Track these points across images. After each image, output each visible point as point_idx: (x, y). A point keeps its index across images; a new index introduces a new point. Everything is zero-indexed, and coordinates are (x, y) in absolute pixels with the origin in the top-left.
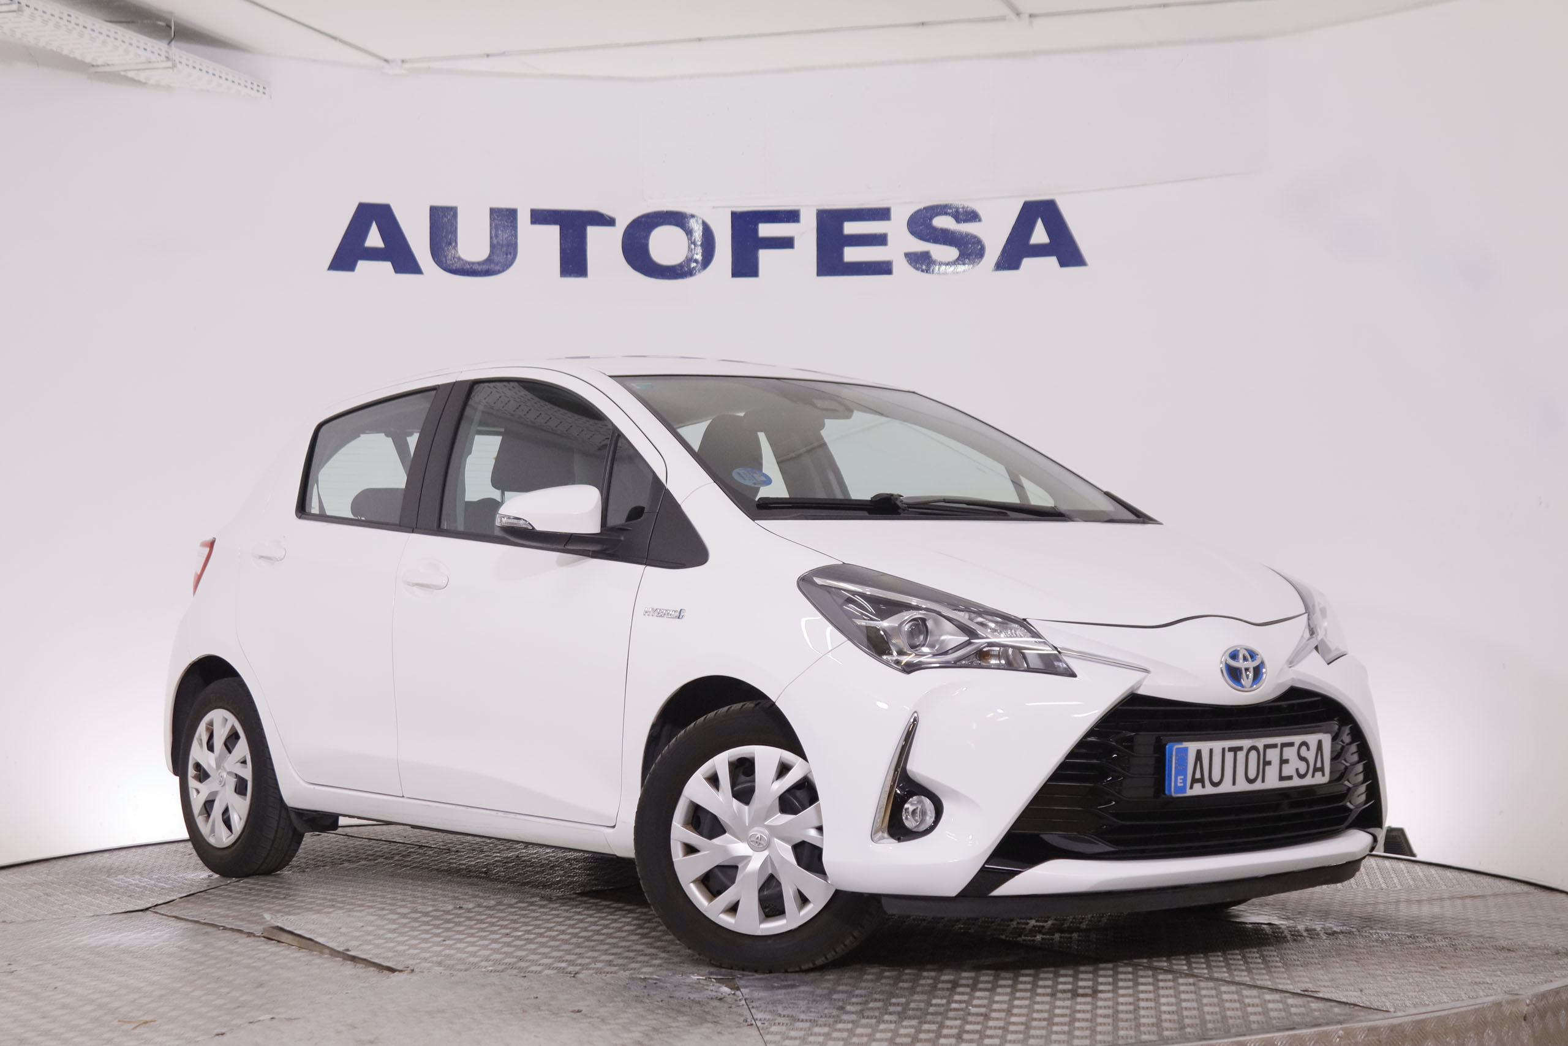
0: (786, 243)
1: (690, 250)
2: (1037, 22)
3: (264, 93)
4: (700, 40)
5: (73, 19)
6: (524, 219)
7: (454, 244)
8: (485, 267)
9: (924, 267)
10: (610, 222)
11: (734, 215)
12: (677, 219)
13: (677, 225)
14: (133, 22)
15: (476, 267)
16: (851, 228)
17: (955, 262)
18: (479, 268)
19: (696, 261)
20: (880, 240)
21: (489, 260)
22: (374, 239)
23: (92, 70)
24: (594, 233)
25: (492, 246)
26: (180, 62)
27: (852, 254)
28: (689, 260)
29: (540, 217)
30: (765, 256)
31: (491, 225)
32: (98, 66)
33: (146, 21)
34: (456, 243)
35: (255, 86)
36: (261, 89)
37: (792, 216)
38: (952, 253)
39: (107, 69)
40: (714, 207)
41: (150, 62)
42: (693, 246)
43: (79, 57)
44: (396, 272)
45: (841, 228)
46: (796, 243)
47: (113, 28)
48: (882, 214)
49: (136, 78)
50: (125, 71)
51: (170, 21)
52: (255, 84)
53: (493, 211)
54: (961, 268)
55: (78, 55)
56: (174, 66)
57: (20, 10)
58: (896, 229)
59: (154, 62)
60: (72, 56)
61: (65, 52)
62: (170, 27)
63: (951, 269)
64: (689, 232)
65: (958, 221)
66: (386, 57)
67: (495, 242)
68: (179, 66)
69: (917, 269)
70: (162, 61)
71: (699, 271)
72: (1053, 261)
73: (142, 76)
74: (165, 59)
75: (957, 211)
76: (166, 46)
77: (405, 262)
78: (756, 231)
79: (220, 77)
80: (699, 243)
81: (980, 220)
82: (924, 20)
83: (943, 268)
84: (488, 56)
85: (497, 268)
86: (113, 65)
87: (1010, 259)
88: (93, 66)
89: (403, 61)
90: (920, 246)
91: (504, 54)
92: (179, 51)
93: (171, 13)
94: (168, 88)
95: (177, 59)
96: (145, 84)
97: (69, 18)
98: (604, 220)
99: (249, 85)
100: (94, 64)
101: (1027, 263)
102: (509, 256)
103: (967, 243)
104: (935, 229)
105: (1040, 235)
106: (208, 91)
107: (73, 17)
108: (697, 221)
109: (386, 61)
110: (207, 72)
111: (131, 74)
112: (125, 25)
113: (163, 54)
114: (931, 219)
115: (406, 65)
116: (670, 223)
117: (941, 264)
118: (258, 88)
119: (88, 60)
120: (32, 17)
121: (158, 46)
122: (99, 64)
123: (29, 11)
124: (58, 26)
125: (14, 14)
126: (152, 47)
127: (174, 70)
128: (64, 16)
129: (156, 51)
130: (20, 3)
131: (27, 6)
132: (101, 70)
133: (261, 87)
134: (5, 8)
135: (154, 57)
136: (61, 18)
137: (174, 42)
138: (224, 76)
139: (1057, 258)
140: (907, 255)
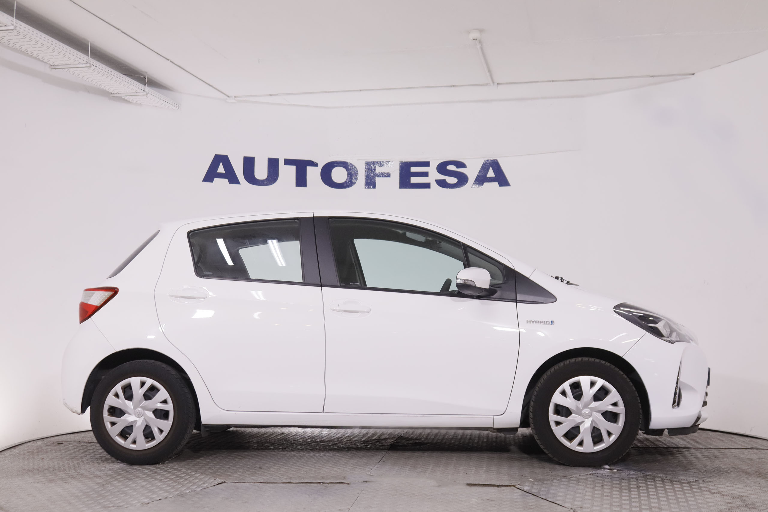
0: (387, 175)
1: (348, 177)
2: (500, 86)
3: (178, 108)
4: (360, 90)
5: (110, 72)
6: (281, 163)
8: (265, 182)
9: (444, 186)
10: (315, 165)
11: (366, 163)
12: (344, 165)
13: (343, 167)
14: (131, 75)
16: (413, 169)
17: (456, 184)
18: (263, 182)
20: (426, 174)
21: (267, 179)
22: (221, 169)
23: (112, 95)
24: (309, 169)
25: (268, 173)
27: (414, 180)
28: (348, 181)
29: (288, 162)
31: (268, 165)
32: (114, 94)
33: (135, 75)
34: (254, 172)
35: (175, 105)
38: (455, 180)
39: (118, 95)
40: (358, 160)
43: (107, 90)
44: (230, 183)
45: (410, 169)
46: (391, 175)
47: (125, 77)
48: (427, 164)
49: (128, 100)
50: (124, 96)
51: (146, 76)
53: (268, 159)
56: (147, 94)
57: (90, 67)
58: (432, 170)
59: (138, 92)
60: (104, 89)
61: (102, 87)
62: (146, 78)
64: (347, 170)
65: (457, 168)
66: (228, 95)
68: (148, 94)
69: (441, 186)
70: (142, 92)
71: (351, 186)
72: (496, 184)
73: (131, 99)
74: (143, 91)
75: (457, 163)
76: (144, 86)
77: (233, 179)
78: (375, 170)
80: (351, 174)
81: (466, 167)
82: (454, 85)
83: (452, 186)
84: (271, 95)
85: (270, 182)
86: (120, 93)
87: (479, 182)
89: (235, 97)
90: (441, 177)
91: (277, 95)
92: (148, 89)
93: (146, 73)
94: (140, 104)
95: (147, 92)
96: (131, 102)
98: (313, 164)
99: (174, 105)
100: (112, 93)
101: (486, 184)
102: (275, 178)
103: (461, 176)
104: (448, 170)
105: (491, 174)
106: (156, 106)
108: (351, 165)
109: (228, 96)
110: (158, 99)
111: (126, 98)
112: (128, 76)
113: (143, 89)
114: (446, 166)
115: (236, 99)
116: (340, 166)
119: (110, 91)
120: (94, 70)
121: (141, 86)
122: (115, 93)
123: (93, 67)
124: (103, 75)
125: (86, 68)
126: (139, 86)
127: (145, 96)
128: (107, 70)
129: (140, 88)
130: (90, 64)
131: (93, 65)
132: (115, 95)
133: (178, 106)
134: (84, 65)
135: (139, 90)
136: (105, 71)
137: (146, 84)
138: (164, 100)
139: (498, 183)
140: (436, 180)
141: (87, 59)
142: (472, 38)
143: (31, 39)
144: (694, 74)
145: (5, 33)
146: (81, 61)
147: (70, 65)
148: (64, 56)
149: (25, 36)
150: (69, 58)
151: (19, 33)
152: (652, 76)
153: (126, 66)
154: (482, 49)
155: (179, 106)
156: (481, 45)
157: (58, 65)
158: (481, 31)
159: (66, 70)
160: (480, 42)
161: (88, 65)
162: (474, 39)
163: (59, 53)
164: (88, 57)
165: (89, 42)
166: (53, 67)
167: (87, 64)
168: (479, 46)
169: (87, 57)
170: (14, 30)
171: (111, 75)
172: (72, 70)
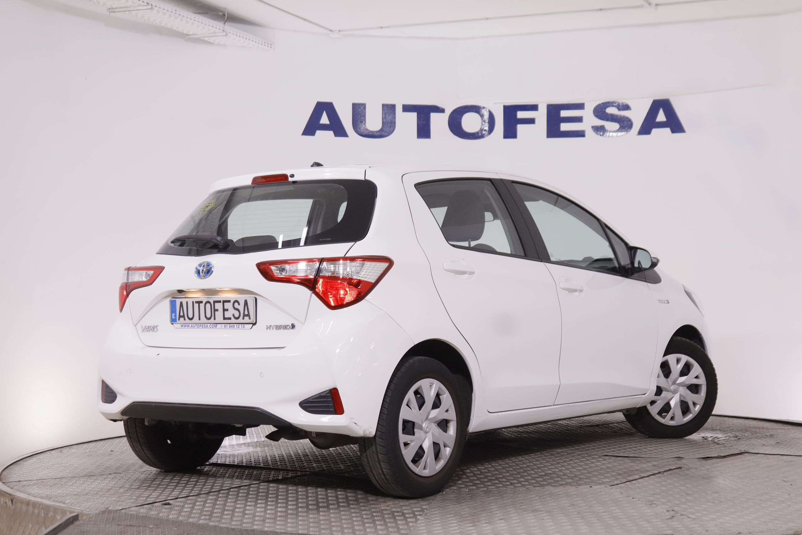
0: (531, 121)
1: (482, 124)
2: (659, 8)
3: (271, 47)
4: (487, 19)
5: (178, 12)
6: (399, 109)
7: (364, 122)
8: (379, 134)
9: (601, 133)
10: (442, 111)
11: (505, 107)
12: (476, 109)
13: (476, 112)
14: (207, 13)
15: (375, 133)
16: (564, 113)
17: (618, 131)
18: (377, 134)
19: (485, 130)
20: (579, 120)
21: (381, 130)
22: (325, 120)
23: (188, 37)
24: (434, 116)
25: (383, 123)
26: (230, 33)
27: (564, 127)
28: (482, 130)
29: (407, 108)
30: (520, 128)
31: (383, 113)
32: (190, 35)
33: (213, 13)
34: (365, 122)
35: (266, 44)
36: (269, 45)
37: (534, 108)
38: (616, 126)
39: (194, 36)
40: (495, 103)
41: (215, 33)
42: (484, 123)
44: (335, 136)
45: (559, 114)
46: (536, 121)
48: (580, 106)
49: (208, 41)
50: (203, 37)
51: (225, 12)
52: (267, 43)
53: (384, 106)
54: (620, 134)
55: (180, 30)
56: (227, 35)
57: (152, 8)
59: (217, 33)
60: (177, 30)
61: (174, 29)
62: (225, 15)
63: (615, 134)
64: (482, 116)
65: (619, 110)
66: (332, 29)
67: (385, 121)
68: (229, 34)
69: (598, 134)
70: (221, 32)
71: (487, 136)
72: (668, 130)
73: (211, 40)
74: (222, 31)
75: (619, 105)
76: (223, 25)
77: (340, 131)
78: (516, 115)
79: (249, 40)
80: (487, 121)
81: (630, 109)
82: (602, 8)
83: (611, 134)
84: (381, 28)
85: (385, 134)
86: (197, 34)
87: (646, 129)
88: (188, 35)
89: (339, 31)
90: (599, 122)
91: (389, 27)
92: (229, 27)
93: (226, 9)
94: (224, 45)
95: (228, 31)
96: (213, 43)
97: (176, 12)
98: (439, 110)
99: (264, 44)
100: (188, 34)
101: (654, 131)
102: (391, 128)
103: (624, 121)
104: (607, 114)
105: (661, 117)
106: (243, 47)
107: (178, 11)
108: (486, 110)
109: (331, 31)
110: (243, 37)
111: (206, 39)
112: (203, 15)
113: (222, 29)
114: (605, 109)
115: (341, 33)
116: (473, 111)
117: (611, 131)
118: (268, 45)
119: (185, 32)
120: (158, 12)
121: (219, 24)
122: (191, 34)
123: (156, 9)
124: (170, 16)
125: (149, 10)
126: (217, 25)
127: (226, 37)
128: (174, 11)
129: (218, 28)
130: (152, 5)
131: (156, 6)
132: (192, 37)
133: (270, 44)
134: (145, 8)
135: (217, 30)
137: (226, 22)
138: (251, 39)
139: (671, 129)
140: (593, 127)
141: (148, 1)
146: (141, 3)
147: (130, 7)
150: (127, 1)
153: (201, 3)
155: (271, 45)
157: (116, 8)
159: (127, 12)
161: (149, 7)
166: (112, 10)
167: (147, 5)
171: (179, 16)
172: (134, 13)
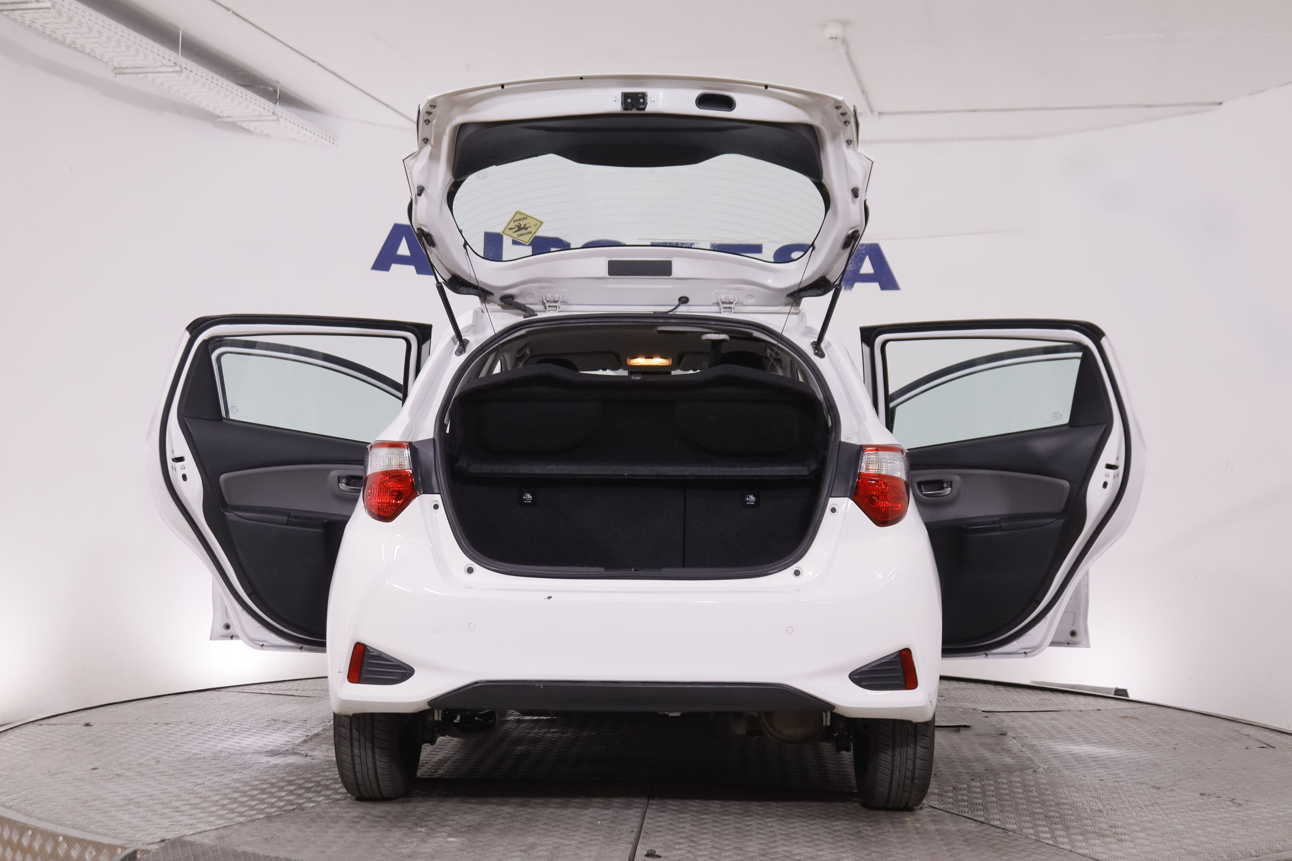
2: (884, 118)
3: (333, 143)
11: (653, 244)
14: (252, 87)
23: (220, 120)
26: (282, 117)
31: (483, 244)
32: (223, 117)
33: (259, 86)
35: (328, 138)
36: (331, 140)
39: (229, 120)
41: (261, 116)
43: (211, 110)
47: (240, 88)
49: (247, 128)
50: (240, 122)
51: (277, 88)
52: (329, 136)
55: (211, 108)
56: (278, 119)
57: (180, 72)
59: (264, 115)
60: (207, 108)
61: (203, 106)
62: (276, 92)
68: (281, 119)
70: (270, 115)
72: (875, 286)
73: (252, 126)
74: (272, 114)
76: (273, 105)
79: (307, 130)
86: (234, 117)
88: (219, 117)
92: (280, 109)
93: (278, 82)
94: (268, 136)
95: (280, 115)
96: (253, 132)
97: (212, 80)
99: (324, 137)
100: (220, 115)
101: (858, 286)
106: (295, 140)
107: (215, 78)
110: (298, 125)
111: (244, 125)
112: (246, 88)
113: (271, 110)
119: (217, 112)
120: (188, 78)
121: (268, 104)
122: (224, 115)
123: (186, 72)
124: (203, 85)
125: (175, 74)
126: (265, 105)
127: (276, 122)
128: (210, 78)
129: (267, 108)
130: (181, 66)
131: (186, 69)
132: (226, 120)
133: (332, 138)
134: (171, 69)
135: (264, 112)
136: (207, 79)
137: (278, 103)
138: (309, 129)
141: (176, 59)
142: (828, 36)
143: (80, 24)
144: (1220, 104)
145: (37, 13)
146: (165, 61)
147: (147, 67)
148: (137, 51)
149: (70, 19)
150: (146, 57)
151: (60, 13)
152: (1147, 106)
153: (243, 70)
154: (848, 54)
155: (334, 140)
156: (847, 48)
157: (127, 68)
158: (845, 24)
159: (141, 75)
160: (844, 41)
161: (178, 69)
162: (832, 38)
163: (128, 48)
164: (178, 54)
165: (178, 29)
166: (119, 71)
167: (175, 66)
168: (842, 50)
169: (176, 54)
170: (52, 9)
171: (216, 86)
172: (150, 76)
